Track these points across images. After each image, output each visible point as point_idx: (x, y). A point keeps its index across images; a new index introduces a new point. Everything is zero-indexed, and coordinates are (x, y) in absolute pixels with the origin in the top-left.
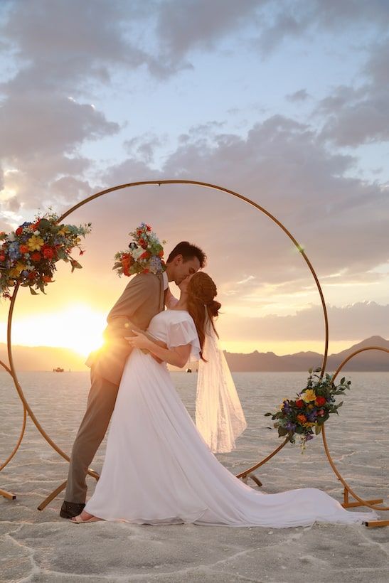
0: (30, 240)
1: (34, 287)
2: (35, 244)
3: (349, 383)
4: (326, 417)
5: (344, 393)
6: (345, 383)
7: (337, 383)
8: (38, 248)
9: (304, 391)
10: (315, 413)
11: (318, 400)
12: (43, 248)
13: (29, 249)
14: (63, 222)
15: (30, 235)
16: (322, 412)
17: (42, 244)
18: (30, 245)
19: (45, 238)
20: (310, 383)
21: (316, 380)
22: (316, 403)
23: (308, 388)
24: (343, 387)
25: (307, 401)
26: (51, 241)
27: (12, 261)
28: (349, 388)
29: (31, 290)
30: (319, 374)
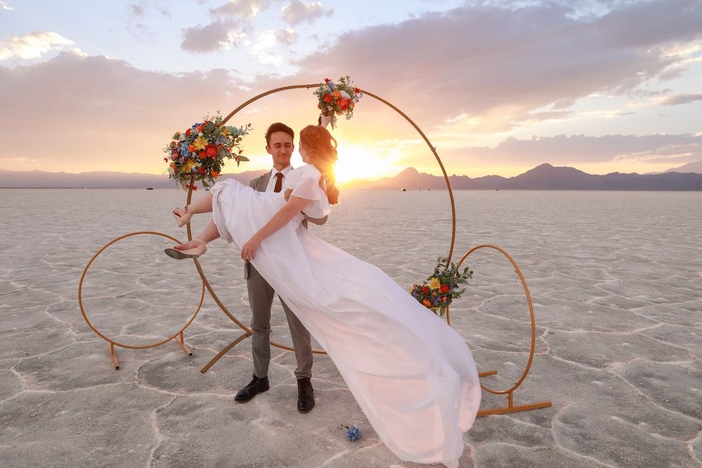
0: (196, 140)
1: (206, 180)
2: (200, 144)
3: (472, 272)
4: (449, 301)
5: (466, 282)
6: (468, 272)
7: (461, 271)
8: (203, 147)
9: (430, 279)
10: (439, 299)
11: (442, 287)
12: (207, 147)
13: (196, 149)
14: (227, 125)
15: (196, 136)
16: (445, 298)
17: (207, 144)
18: (196, 145)
19: (208, 139)
20: (437, 272)
21: (442, 269)
22: (440, 291)
23: (434, 276)
24: (467, 276)
25: (432, 288)
26: (214, 141)
27: (183, 158)
28: (471, 278)
29: (203, 182)
30: (445, 264)
